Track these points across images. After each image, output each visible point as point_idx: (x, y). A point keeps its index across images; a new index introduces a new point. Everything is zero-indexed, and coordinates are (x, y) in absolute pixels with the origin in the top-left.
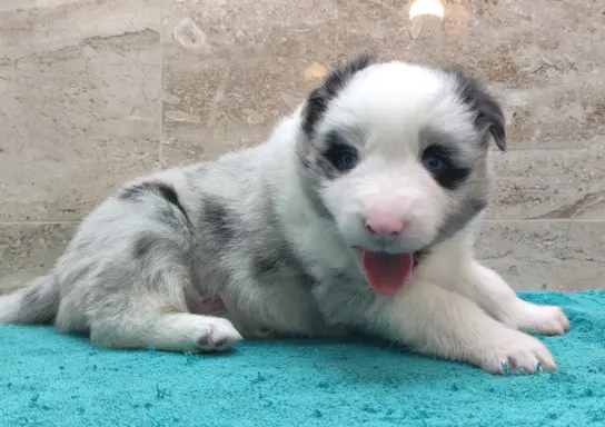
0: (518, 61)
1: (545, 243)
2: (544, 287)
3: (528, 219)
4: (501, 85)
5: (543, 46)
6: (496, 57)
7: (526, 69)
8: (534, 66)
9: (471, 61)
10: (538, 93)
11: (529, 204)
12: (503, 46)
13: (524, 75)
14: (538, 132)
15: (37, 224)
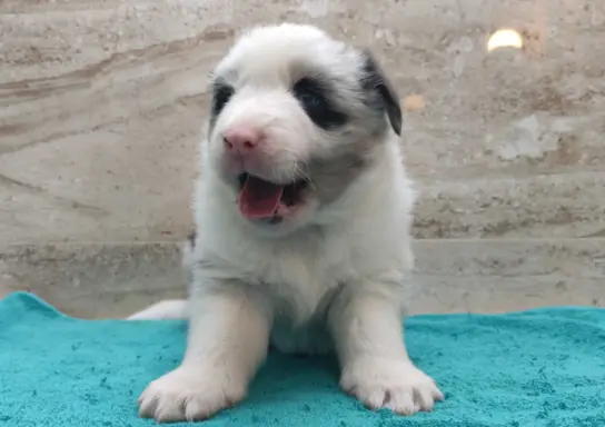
0: (562, 90)
1: (595, 260)
2: (595, 302)
3: (576, 237)
4: (546, 113)
5: (589, 75)
6: (539, 88)
7: (570, 97)
8: (579, 94)
9: (515, 93)
10: (584, 119)
11: (577, 223)
12: (547, 77)
13: (569, 103)
14: (585, 156)
15: (142, 243)
